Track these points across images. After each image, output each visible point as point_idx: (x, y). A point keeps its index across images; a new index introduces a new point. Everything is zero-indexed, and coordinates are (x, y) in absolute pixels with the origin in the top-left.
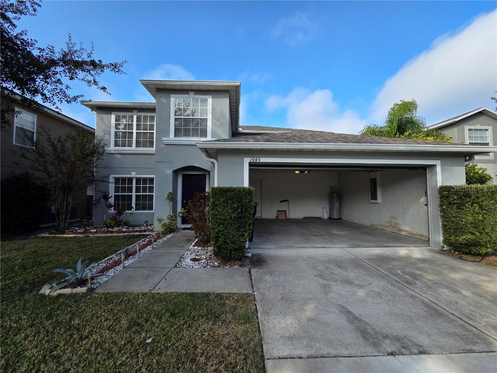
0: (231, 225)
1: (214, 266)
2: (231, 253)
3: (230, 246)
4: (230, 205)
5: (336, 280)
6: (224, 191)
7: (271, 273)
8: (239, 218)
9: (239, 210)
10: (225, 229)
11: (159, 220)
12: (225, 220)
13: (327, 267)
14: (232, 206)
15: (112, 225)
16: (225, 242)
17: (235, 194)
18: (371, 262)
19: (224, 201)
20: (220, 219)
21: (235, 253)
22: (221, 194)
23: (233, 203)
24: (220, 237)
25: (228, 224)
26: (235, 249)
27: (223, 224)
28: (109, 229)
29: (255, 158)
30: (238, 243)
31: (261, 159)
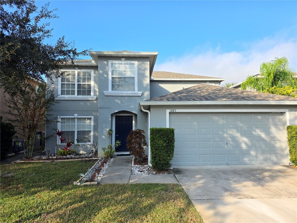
0: (163, 150)
1: (153, 174)
2: (163, 166)
3: (162, 162)
4: (162, 139)
5: (221, 179)
6: (159, 131)
7: (186, 176)
8: (167, 146)
9: (167, 142)
10: (159, 152)
11: (103, 149)
12: (159, 147)
13: (218, 174)
14: (163, 139)
15: (66, 154)
16: (160, 160)
17: (164, 132)
18: (244, 172)
19: (159, 137)
20: (156, 146)
21: (165, 166)
22: (157, 132)
23: (164, 138)
24: (157, 157)
25: (161, 149)
26: (165, 164)
27: (158, 150)
28: (64, 157)
29: (173, 110)
30: (167, 160)
31: (176, 110)
